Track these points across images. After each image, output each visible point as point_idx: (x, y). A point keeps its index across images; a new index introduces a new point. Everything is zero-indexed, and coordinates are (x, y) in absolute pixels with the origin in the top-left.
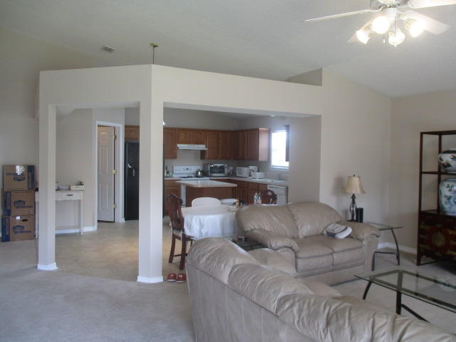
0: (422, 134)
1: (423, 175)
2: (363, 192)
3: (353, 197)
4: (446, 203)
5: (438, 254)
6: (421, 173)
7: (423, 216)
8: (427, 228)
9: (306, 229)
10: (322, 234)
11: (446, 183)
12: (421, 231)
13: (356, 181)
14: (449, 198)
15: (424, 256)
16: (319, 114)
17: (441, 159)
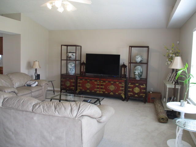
0: (62, 45)
1: (62, 61)
2: (40, 67)
3: (36, 70)
4: (70, 71)
5: (68, 89)
6: (61, 60)
7: (62, 76)
8: (64, 80)
9: (17, 84)
10: (25, 86)
11: (70, 64)
12: (61, 81)
13: (37, 63)
14: (71, 69)
15: (63, 90)
16: (20, 33)
17: (68, 55)
